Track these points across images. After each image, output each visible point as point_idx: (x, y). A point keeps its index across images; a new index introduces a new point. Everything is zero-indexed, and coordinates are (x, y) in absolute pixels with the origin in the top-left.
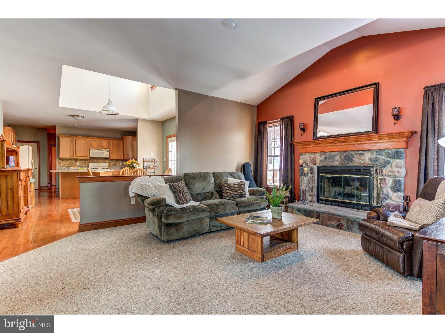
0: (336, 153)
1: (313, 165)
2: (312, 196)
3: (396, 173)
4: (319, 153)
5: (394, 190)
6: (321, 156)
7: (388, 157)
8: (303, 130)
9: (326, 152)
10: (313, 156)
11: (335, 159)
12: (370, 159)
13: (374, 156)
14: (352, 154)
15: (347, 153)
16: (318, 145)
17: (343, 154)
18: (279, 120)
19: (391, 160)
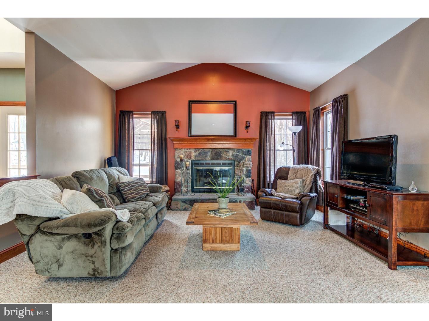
0: (208, 150)
1: (189, 159)
2: (187, 187)
3: (248, 165)
4: (194, 149)
5: (247, 176)
6: (195, 152)
7: (243, 154)
8: (178, 127)
9: (200, 149)
10: (188, 151)
11: (208, 155)
12: (233, 156)
13: (235, 153)
14: (220, 151)
15: (217, 150)
16: (194, 142)
17: (214, 150)
18: (150, 113)
19: (245, 156)
